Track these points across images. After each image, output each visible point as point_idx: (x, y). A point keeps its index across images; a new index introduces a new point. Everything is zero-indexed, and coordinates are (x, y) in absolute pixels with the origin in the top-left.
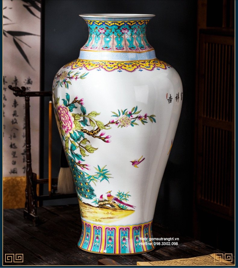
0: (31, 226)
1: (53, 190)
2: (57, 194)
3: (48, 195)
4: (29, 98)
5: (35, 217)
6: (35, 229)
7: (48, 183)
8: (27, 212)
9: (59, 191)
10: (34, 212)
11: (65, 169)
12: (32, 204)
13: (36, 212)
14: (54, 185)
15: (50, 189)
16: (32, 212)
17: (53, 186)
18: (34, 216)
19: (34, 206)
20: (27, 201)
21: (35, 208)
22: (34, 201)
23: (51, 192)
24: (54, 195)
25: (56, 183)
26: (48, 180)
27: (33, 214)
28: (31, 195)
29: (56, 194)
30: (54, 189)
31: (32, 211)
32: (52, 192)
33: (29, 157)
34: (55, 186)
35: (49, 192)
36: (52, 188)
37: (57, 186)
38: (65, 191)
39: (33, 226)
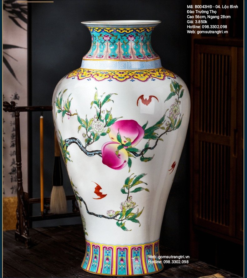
0: (23, 249)
1: (45, 210)
2: (50, 214)
3: (41, 216)
4: (19, 113)
5: (28, 239)
6: (27, 251)
7: (40, 203)
8: (19, 234)
9: (52, 211)
10: (26, 234)
11: (58, 187)
12: (24, 225)
13: (28, 233)
14: (47, 204)
15: (42, 209)
16: (24, 234)
17: (45, 205)
18: (26, 238)
19: (26, 227)
20: (19, 222)
21: (27, 229)
22: (26, 221)
23: (43, 212)
24: (47, 215)
25: (49, 203)
26: (40, 199)
27: (25, 235)
28: (23, 215)
29: (48, 214)
30: (47, 209)
31: (24, 232)
32: (45, 212)
33: (20, 176)
34: (47, 206)
35: (41, 212)
36: (44, 208)
37: (50, 205)
38: (58, 211)
39: (25, 248)
